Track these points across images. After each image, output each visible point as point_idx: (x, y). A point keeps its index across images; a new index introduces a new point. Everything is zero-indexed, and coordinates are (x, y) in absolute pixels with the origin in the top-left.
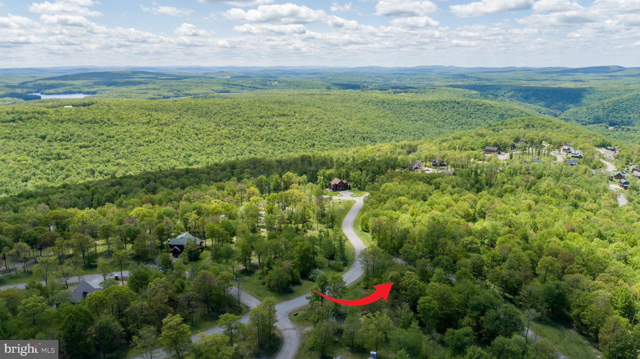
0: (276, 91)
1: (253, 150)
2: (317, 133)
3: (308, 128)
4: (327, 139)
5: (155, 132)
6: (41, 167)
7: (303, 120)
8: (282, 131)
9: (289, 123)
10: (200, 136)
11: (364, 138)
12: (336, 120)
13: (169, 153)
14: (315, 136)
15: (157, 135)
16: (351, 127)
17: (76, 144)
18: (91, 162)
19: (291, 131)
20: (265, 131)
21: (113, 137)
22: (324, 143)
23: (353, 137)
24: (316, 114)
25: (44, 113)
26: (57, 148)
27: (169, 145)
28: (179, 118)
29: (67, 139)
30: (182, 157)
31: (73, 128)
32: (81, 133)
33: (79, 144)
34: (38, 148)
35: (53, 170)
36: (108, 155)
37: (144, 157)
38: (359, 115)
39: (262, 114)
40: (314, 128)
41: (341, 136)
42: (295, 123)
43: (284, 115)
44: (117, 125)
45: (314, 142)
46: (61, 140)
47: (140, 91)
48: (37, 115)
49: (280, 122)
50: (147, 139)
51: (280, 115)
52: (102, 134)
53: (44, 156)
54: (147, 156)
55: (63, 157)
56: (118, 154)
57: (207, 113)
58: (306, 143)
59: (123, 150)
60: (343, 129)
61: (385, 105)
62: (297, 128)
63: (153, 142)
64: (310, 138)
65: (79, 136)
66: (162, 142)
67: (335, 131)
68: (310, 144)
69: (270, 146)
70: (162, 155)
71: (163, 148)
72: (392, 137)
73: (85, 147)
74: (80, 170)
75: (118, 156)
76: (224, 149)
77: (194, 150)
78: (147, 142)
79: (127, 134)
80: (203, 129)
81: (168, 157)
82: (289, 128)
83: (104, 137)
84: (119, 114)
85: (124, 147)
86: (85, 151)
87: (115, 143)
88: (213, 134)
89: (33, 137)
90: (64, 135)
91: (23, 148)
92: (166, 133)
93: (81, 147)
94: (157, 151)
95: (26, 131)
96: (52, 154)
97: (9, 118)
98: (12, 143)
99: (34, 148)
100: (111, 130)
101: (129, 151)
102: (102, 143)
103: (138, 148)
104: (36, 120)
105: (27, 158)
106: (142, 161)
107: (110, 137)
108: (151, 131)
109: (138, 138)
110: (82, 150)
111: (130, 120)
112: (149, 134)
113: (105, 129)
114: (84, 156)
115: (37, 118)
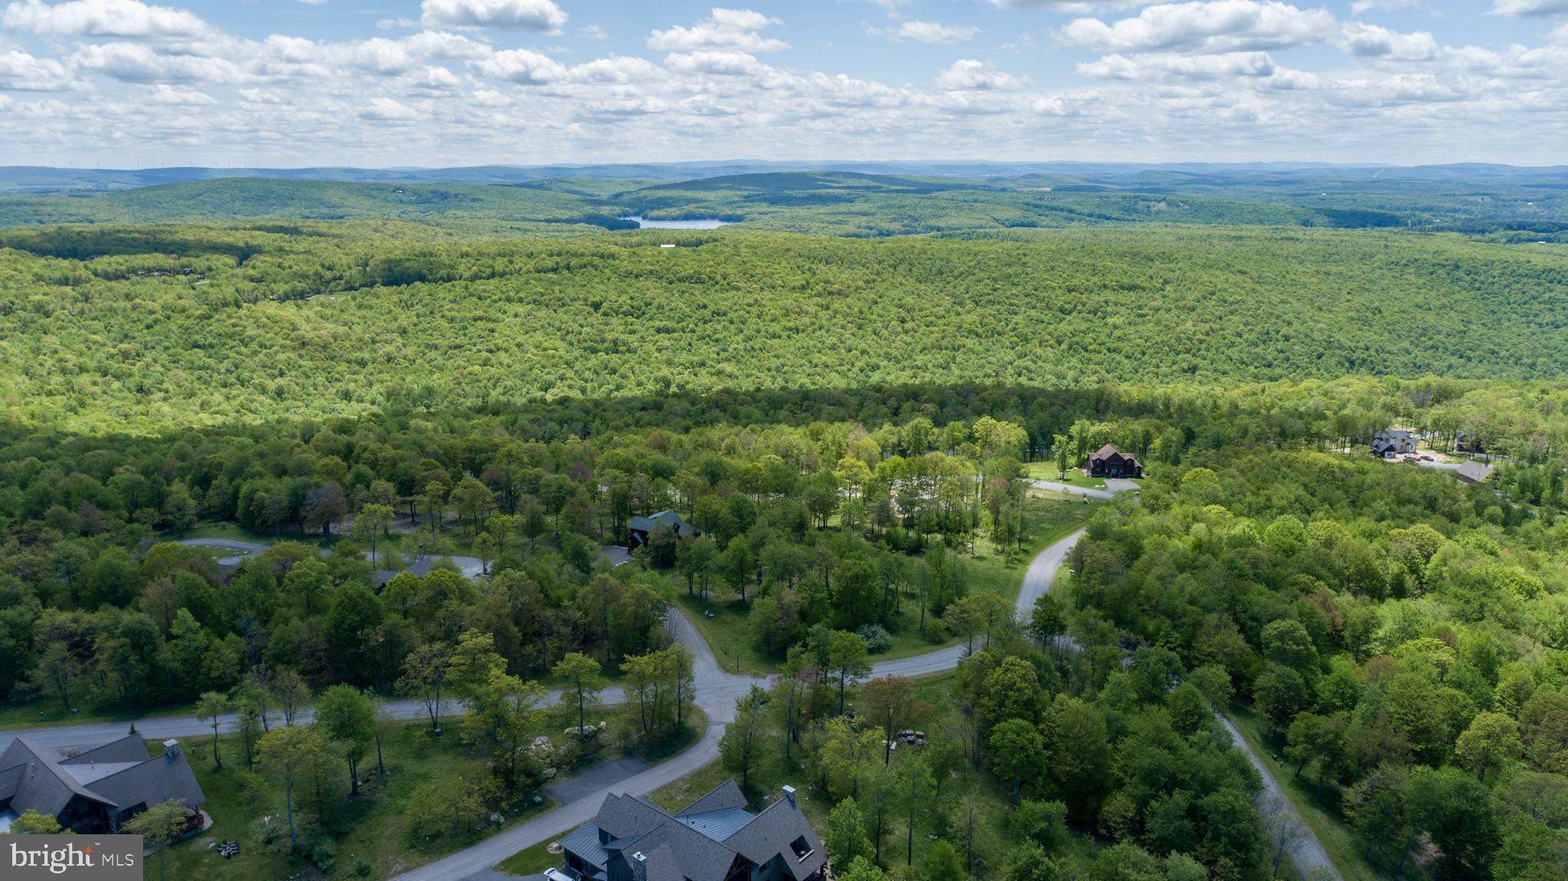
0: (1156, 227)
1: (1026, 368)
2: (1213, 340)
3: (1189, 324)
4: (1235, 356)
5: (812, 309)
6: (578, 366)
7: (1180, 304)
8: (1116, 327)
9: (1140, 308)
10: (908, 326)
11: (1352, 363)
12: (1281, 308)
13: (830, 358)
14: (1204, 346)
15: (816, 316)
16: (1321, 330)
17: (651, 323)
18: (669, 363)
19: (1140, 328)
20: (1074, 323)
21: (725, 314)
22: (1226, 367)
23: (1319, 357)
24: (1225, 290)
25: (612, 256)
26: (616, 329)
27: (835, 340)
28: (874, 281)
29: (636, 312)
30: (856, 369)
31: (653, 290)
32: (664, 302)
33: (657, 324)
34: (582, 326)
35: (596, 372)
36: (707, 351)
37: (775, 363)
38: (1358, 300)
39: (1075, 282)
40: (1207, 326)
41: (1282, 352)
42: (1157, 310)
43: (1132, 288)
44: (738, 289)
45: (1198, 361)
46: (626, 314)
47: (832, 218)
48: (597, 261)
49: (1116, 304)
50: (791, 324)
51: (1122, 287)
52: (705, 307)
53: (590, 344)
54: (781, 360)
55: (622, 348)
56: (724, 350)
57: (940, 272)
58: (1174, 363)
59: (737, 343)
60: (1291, 332)
61: (1460, 273)
62: (1158, 323)
63: (803, 331)
64: (1188, 351)
65: (660, 307)
66: (823, 332)
67: (1266, 337)
68: (1185, 365)
69: (1074, 362)
70: (815, 361)
71: (819, 345)
72: (1450, 367)
73: (667, 331)
74: (643, 378)
75: (723, 355)
76: (958, 360)
77: (888, 357)
78: (790, 329)
79: (754, 310)
80: (921, 310)
81: (827, 366)
82: (1140, 320)
83: (707, 313)
84: (749, 265)
85: (741, 336)
86: (664, 340)
87: (725, 328)
88: (941, 322)
89: (579, 304)
90: (635, 304)
91: (557, 324)
92: (836, 312)
93: (659, 331)
94: (806, 352)
95: (571, 291)
96: (603, 341)
97: (550, 263)
98: (542, 313)
99: (576, 327)
100: (725, 300)
101: (747, 346)
102: (701, 324)
103: (769, 342)
104: (593, 271)
105: (560, 344)
106: (769, 370)
107: (719, 314)
108: (804, 307)
109: (775, 319)
110: (659, 336)
111: (768, 280)
112: (798, 314)
113: (713, 295)
114: (660, 350)
115: (595, 267)
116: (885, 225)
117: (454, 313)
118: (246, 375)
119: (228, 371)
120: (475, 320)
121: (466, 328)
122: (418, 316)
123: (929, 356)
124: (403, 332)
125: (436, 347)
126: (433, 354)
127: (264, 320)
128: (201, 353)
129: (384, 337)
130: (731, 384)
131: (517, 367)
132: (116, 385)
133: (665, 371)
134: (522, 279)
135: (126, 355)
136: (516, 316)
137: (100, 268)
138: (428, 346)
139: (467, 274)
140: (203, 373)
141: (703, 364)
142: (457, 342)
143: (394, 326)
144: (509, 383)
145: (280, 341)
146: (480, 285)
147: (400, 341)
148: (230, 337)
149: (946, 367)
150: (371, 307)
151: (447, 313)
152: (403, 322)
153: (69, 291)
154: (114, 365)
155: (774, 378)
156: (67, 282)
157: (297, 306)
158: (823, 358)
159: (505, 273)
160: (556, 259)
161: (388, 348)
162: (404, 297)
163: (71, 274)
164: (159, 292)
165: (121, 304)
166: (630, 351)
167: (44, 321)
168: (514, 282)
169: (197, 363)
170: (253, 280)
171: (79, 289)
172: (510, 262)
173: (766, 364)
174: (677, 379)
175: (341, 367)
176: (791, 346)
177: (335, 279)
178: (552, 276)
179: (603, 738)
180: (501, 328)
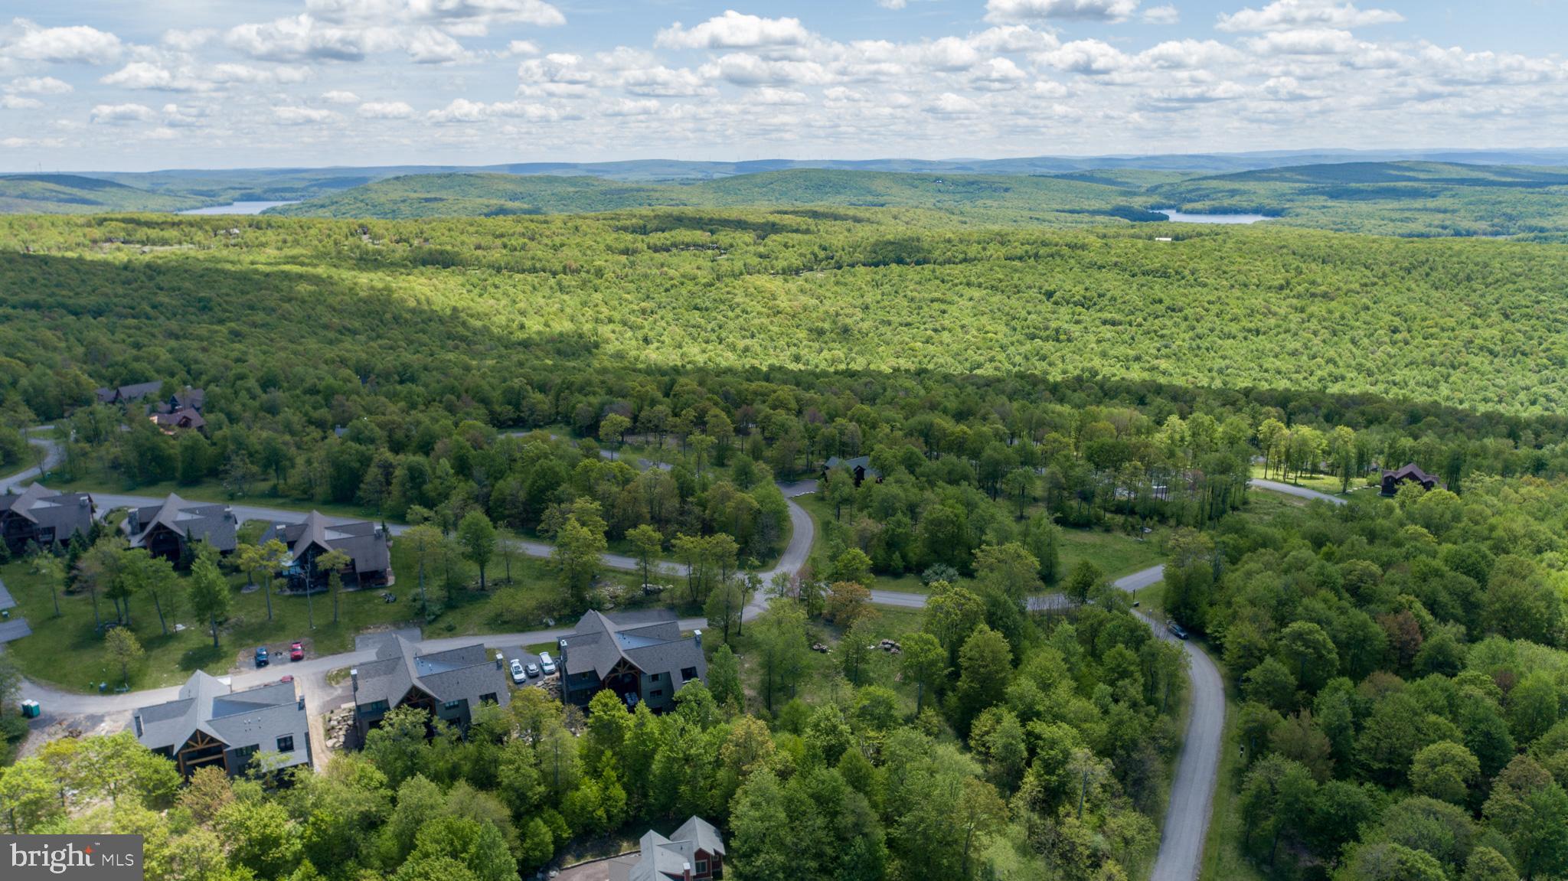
5: (1282, 312)
6: (1012, 350)
10: (1398, 336)
13: (1286, 364)
15: (1285, 318)
17: (1099, 315)
18: (1104, 355)
21: (1181, 310)
25: (1083, 247)
26: (1062, 318)
27: (1298, 345)
28: (1374, 284)
29: (1086, 303)
30: (1314, 379)
31: (1112, 283)
32: (1117, 293)
33: (1107, 316)
34: (1029, 313)
35: (1027, 358)
36: (1148, 346)
37: (1220, 363)
44: (1205, 285)
46: (1076, 304)
47: (1396, 215)
48: (1066, 250)
50: (1252, 326)
52: (1161, 301)
53: (1032, 330)
54: (1227, 362)
55: (1062, 337)
56: (1166, 347)
57: (1469, 279)
59: (1182, 340)
63: (1264, 334)
65: (1113, 299)
66: (1288, 336)
70: (1265, 366)
71: (1277, 349)
73: (1114, 323)
74: (1070, 367)
75: (1164, 351)
76: (1452, 379)
77: (1359, 368)
78: (1250, 331)
79: (1214, 309)
80: (1424, 319)
81: (1279, 373)
83: (1160, 308)
84: (1226, 261)
85: (1191, 334)
86: (1107, 332)
87: (1176, 325)
88: (1446, 334)
89: (1033, 293)
90: (1088, 294)
91: (1007, 309)
92: (1311, 316)
93: (1105, 322)
94: (1260, 354)
95: (1029, 279)
96: (1047, 328)
97: (1019, 251)
98: (997, 299)
99: (1024, 313)
100: (1186, 296)
101: (1194, 345)
102: (1150, 319)
103: (1220, 342)
104: (1058, 261)
105: (1002, 329)
106: (1210, 370)
107: (1173, 310)
108: (1274, 309)
109: (1235, 319)
110: (1103, 328)
111: (1242, 278)
112: (1265, 315)
113: (1174, 290)
114: (1099, 342)
115: (1062, 257)
116: (1466, 224)
117: (915, 294)
118: (724, 335)
119: (713, 330)
120: (932, 301)
121: (920, 308)
122: (883, 294)
123: (1416, 372)
124: (866, 308)
125: (889, 323)
126: (883, 329)
127: (752, 290)
128: (697, 313)
129: (847, 311)
130: (1162, 380)
131: (955, 347)
132: (630, 334)
133: (1097, 363)
134: (988, 265)
135: (644, 312)
136: (971, 299)
137: (652, 241)
138: (883, 322)
139: (940, 259)
140: (693, 330)
141: (1138, 359)
142: (909, 320)
143: (859, 302)
144: (942, 360)
145: (759, 308)
146: (948, 269)
147: (860, 315)
148: (723, 302)
149: (1433, 385)
150: (846, 284)
151: (909, 293)
152: (869, 299)
153: (623, 258)
154: (633, 319)
155: (1213, 379)
156: (626, 252)
157: (786, 281)
158: (1278, 363)
159: (975, 259)
160: (1028, 247)
161: (848, 321)
162: (877, 277)
163: (630, 246)
164: (685, 263)
165: (655, 271)
166: (1069, 340)
167: (598, 282)
168: (980, 267)
169: (693, 322)
170: (761, 256)
171: (632, 258)
172: (984, 249)
173: (1209, 364)
174: (1106, 371)
175: (802, 334)
176: (1244, 348)
177: (827, 258)
178: (1017, 264)
179: (663, 595)
180: (953, 310)
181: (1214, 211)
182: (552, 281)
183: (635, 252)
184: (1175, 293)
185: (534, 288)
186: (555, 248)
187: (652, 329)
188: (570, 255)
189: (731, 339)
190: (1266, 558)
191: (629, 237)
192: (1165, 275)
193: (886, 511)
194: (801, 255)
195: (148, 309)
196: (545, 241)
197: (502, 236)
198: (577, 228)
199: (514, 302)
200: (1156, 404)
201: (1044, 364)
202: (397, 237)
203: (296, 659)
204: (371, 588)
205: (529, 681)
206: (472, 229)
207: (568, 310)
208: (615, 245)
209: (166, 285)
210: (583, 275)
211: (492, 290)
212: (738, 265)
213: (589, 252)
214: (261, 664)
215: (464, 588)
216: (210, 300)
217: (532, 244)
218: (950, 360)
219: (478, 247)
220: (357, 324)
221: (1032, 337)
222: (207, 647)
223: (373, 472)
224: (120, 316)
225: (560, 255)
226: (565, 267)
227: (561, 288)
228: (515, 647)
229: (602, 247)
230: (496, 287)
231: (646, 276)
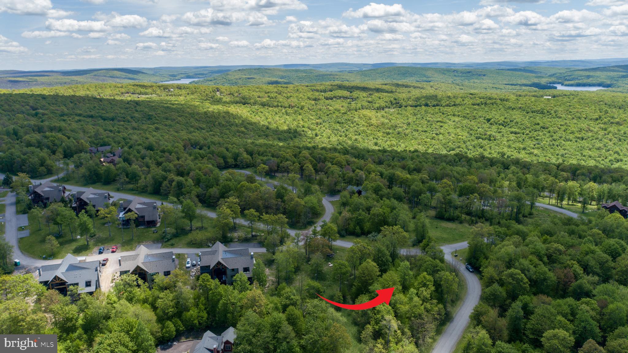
5: (595, 130)
6: (468, 143)
13: (594, 153)
15: (597, 133)
17: (510, 129)
18: (509, 147)
21: (547, 128)
25: (507, 100)
26: (493, 131)
27: (601, 145)
29: (504, 124)
30: (607, 160)
31: (517, 116)
32: (519, 120)
33: (513, 130)
34: (479, 128)
35: (474, 147)
36: (530, 143)
37: (562, 152)
44: (560, 118)
46: (500, 125)
48: (499, 102)
50: (580, 136)
52: (538, 124)
53: (479, 135)
54: (566, 151)
55: (492, 138)
56: (538, 144)
59: (546, 141)
63: (586, 139)
65: (517, 123)
66: (597, 141)
70: (584, 154)
71: (591, 146)
73: (516, 133)
74: (493, 152)
75: (537, 146)
78: (579, 138)
79: (563, 128)
81: (590, 157)
83: (538, 127)
84: (572, 107)
85: (551, 139)
86: (512, 137)
87: (544, 135)
89: (481, 119)
90: (506, 120)
91: (469, 126)
92: (610, 132)
93: (512, 133)
94: (583, 148)
95: (480, 114)
96: (485, 134)
97: (478, 101)
98: (465, 122)
99: (476, 128)
100: (550, 122)
101: (551, 143)
102: (533, 132)
103: (564, 142)
104: (495, 106)
105: (466, 134)
106: (557, 155)
107: (544, 128)
108: (591, 128)
109: (572, 133)
110: (511, 135)
111: (578, 115)
112: (587, 131)
113: (545, 120)
114: (508, 141)
115: (497, 104)
117: (430, 119)
118: (348, 133)
119: (344, 132)
120: (437, 122)
121: (431, 125)
122: (417, 118)
124: (409, 124)
125: (418, 131)
126: (414, 133)
127: (362, 116)
128: (338, 125)
129: (400, 125)
130: (534, 159)
131: (444, 141)
133: (505, 150)
134: (463, 107)
135: (317, 124)
136: (454, 121)
137: (326, 95)
138: (415, 130)
139: (444, 104)
140: (336, 132)
141: (524, 149)
142: (426, 129)
143: (406, 121)
144: (437, 147)
145: (364, 123)
146: (446, 109)
147: (405, 126)
148: (349, 120)
150: (402, 114)
151: (428, 118)
152: (410, 120)
153: (313, 102)
154: (312, 126)
155: (558, 159)
156: (315, 100)
157: (377, 112)
158: (590, 153)
159: (459, 104)
160: (482, 100)
161: (400, 129)
162: (415, 111)
163: (317, 97)
164: (338, 105)
165: (324, 107)
166: (495, 140)
167: (301, 111)
168: (460, 108)
169: (336, 128)
170: (369, 102)
171: (316, 102)
172: (463, 100)
173: (557, 152)
174: (509, 154)
175: (380, 134)
176: (574, 145)
177: (396, 103)
178: (476, 107)
179: (258, 238)
180: (446, 126)
181: (578, 85)
182: (284, 111)
183: (319, 99)
184: (546, 121)
185: (276, 114)
186: (288, 98)
187: (319, 131)
188: (293, 101)
189: (350, 135)
190: (515, 239)
191: (317, 94)
192: (542, 113)
193: (356, 209)
194: (385, 102)
195: (130, 119)
196: (285, 95)
197: (268, 93)
198: (298, 90)
199: (267, 119)
200: (511, 169)
201: (482, 150)
202: (229, 93)
203: (113, 252)
204: (150, 227)
205: (192, 267)
206: (257, 90)
207: (287, 122)
208: (311, 97)
209: (139, 110)
210: (296, 108)
211: (260, 114)
212: (359, 105)
213: (300, 100)
214: (100, 253)
215: (185, 229)
216: (152, 115)
217: (279, 96)
218: (440, 146)
219: (259, 97)
220: (204, 126)
221: (478, 138)
222: (85, 245)
223: (165, 183)
224: (119, 121)
225: (289, 100)
226: (289, 105)
227: (287, 114)
228: (193, 254)
229: (306, 97)
230: (262, 113)
231: (320, 110)
